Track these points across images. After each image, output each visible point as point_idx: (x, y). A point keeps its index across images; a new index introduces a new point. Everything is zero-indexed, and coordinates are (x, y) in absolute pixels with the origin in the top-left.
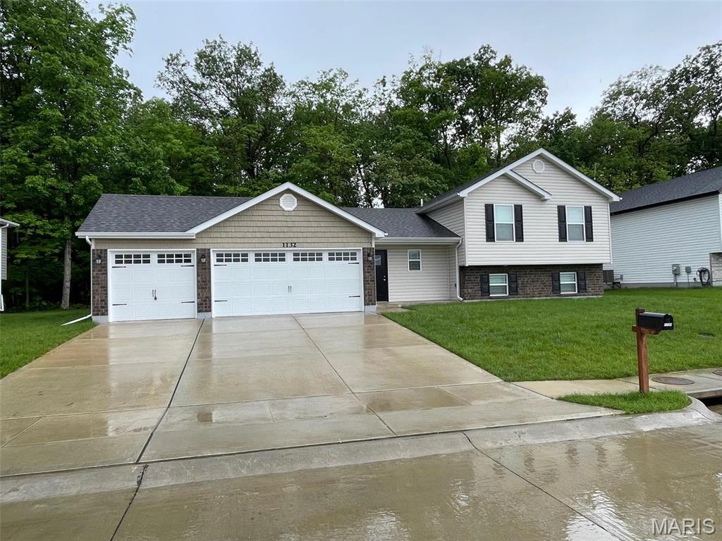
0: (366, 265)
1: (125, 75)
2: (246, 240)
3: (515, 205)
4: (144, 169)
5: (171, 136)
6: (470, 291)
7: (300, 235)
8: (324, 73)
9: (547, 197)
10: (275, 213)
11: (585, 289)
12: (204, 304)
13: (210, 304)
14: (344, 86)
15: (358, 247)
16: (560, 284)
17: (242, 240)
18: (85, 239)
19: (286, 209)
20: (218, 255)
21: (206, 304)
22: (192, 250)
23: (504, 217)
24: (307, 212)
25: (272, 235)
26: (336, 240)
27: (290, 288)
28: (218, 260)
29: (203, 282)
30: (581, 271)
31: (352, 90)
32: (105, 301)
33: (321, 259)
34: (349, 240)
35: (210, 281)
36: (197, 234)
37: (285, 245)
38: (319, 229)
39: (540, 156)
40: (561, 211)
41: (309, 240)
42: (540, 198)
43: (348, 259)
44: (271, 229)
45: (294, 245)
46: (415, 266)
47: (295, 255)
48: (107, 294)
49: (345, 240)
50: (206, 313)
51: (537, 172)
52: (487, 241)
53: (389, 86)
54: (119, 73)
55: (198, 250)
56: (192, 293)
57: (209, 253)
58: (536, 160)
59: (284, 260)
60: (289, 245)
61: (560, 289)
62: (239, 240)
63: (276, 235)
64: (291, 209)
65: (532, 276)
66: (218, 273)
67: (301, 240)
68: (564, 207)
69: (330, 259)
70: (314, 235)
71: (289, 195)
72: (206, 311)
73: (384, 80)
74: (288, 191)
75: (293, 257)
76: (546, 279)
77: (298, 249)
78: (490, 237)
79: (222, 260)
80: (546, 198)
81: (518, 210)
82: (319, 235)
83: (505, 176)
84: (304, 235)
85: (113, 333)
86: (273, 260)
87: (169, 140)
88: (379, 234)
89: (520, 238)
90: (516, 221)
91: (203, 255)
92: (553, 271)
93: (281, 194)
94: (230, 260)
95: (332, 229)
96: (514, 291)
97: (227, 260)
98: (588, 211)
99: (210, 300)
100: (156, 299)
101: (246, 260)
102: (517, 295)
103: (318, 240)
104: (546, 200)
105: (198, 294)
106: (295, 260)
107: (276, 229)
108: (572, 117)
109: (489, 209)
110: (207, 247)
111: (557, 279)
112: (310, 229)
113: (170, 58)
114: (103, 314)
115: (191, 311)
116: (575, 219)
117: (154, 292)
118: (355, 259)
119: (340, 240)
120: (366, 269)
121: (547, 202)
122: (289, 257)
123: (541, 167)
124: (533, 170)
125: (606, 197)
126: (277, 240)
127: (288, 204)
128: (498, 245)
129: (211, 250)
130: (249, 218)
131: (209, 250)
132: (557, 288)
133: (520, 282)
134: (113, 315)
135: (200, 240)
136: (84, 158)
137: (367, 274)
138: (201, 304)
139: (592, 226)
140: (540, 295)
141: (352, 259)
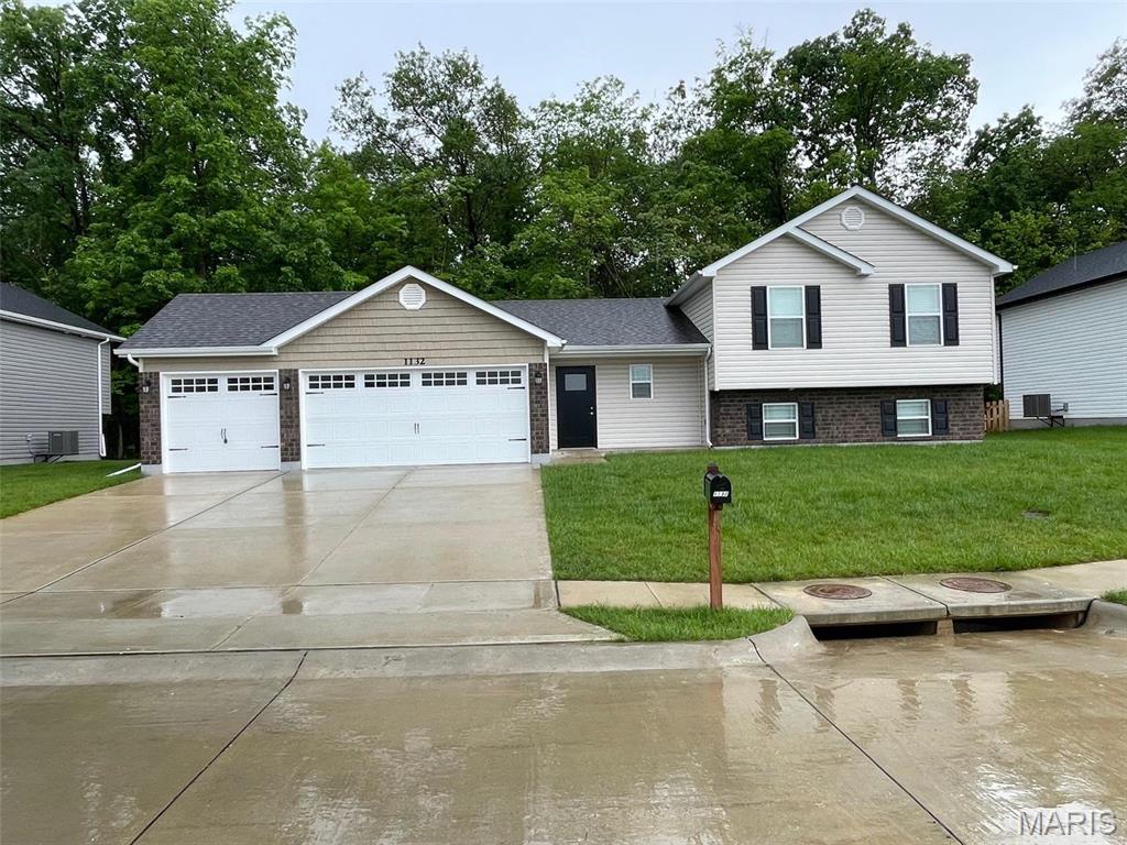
0: (534, 391)
1: (301, 116)
2: (349, 356)
3: (806, 287)
4: (297, 253)
5: (343, 203)
6: (728, 431)
7: (430, 346)
8: (587, 85)
9: (865, 270)
10: (393, 314)
11: (947, 427)
12: (290, 449)
13: (299, 449)
14: (616, 103)
15: (522, 362)
16: (896, 420)
17: (344, 356)
18: (126, 359)
19: (408, 307)
20: (311, 378)
21: (292, 450)
22: (273, 371)
23: (785, 307)
24: (440, 310)
25: (388, 347)
26: (486, 352)
27: (416, 426)
28: (312, 386)
29: (288, 417)
30: (938, 396)
31: (632, 109)
32: (157, 444)
33: (464, 383)
34: (509, 352)
35: (298, 417)
36: (279, 348)
37: (409, 361)
38: (459, 337)
39: (855, 200)
40: (897, 294)
41: (445, 354)
42: (853, 272)
43: (507, 382)
44: (386, 339)
45: (421, 361)
46: (641, 391)
47: (424, 376)
48: (159, 434)
49: (501, 352)
50: (294, 463)
51: (850, 227)
52: (754, 349)
53: (691, 98)
54: (293, 114)
55: (280, 371)
56: (273, 434)
57: (297, 375)
58: (849, 208)
59: (407, 384)
60: (414, 361)
61: (896, 430)
62: (339, 356)
63: (395, 347)
64: (417, 307)
65: (844, 407)
66: (310, 404)
67: (432, 354)
68: (902, 287)
69: (479, 382)
70: (453, 345)
71: (412, 285)
72: (293, 460)
73: (681, 86)
74: (411, 280)
75: (422, 380)
76: (871, 411)
77: (430, 367)
78: (760, 342)
79: (316, 386)
80: (863, 272)
81: (813, 296)
82: (460, 345)
83: (786, 237)
84: (437, 346)
85: (169, 489)
86: (391, 385)
87: (339, 209)
88: (553, 341)
89: (815, 341)
90: (808, 313)
91: (290, 379)
92: (885, 398)
93: (401, 284)
94: (328, 386)
95: (479, 336)
96: (808, 431)
97: (324, 386)
98: (950, 292)
99: (299, 444)
100: (226, 441)
101: (352, 385)
102: (814, 437)
103: (457, 353)
104: (867, 276)
105: (282, 436)
106: (424, 384)
107: (393, 338)
108: (1032, 121)
109: (759, 296)
110: (293, 366)
111: (892, 411)
112: (446, 337)
113: (345, 85)
114: (154, 463)
115: (273, 459)
116: (923, 305)
117: (223, 432)
118: (519, 381)
119: (493, 352)
120: (534, 396)
121: (868, 280)
122: (416, 379)
123: (856, 219)
124: (842, 224)
125: (989, 267)
126: (396, 354)
127: (412, 299)
128: (772, 355)
129: (300, 371)
130: (355, 323)
131: (296, 370)
132: (890, 427)
133: (819, 416)
134: (169, 463)
135: (283, 358)
136: (220, 241)
137: (535, 405)
138: (286, 449)
139: (956, 319)
140: (857, 438)
141: (514, 381)
